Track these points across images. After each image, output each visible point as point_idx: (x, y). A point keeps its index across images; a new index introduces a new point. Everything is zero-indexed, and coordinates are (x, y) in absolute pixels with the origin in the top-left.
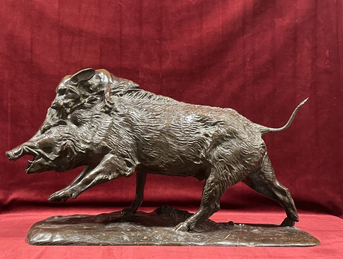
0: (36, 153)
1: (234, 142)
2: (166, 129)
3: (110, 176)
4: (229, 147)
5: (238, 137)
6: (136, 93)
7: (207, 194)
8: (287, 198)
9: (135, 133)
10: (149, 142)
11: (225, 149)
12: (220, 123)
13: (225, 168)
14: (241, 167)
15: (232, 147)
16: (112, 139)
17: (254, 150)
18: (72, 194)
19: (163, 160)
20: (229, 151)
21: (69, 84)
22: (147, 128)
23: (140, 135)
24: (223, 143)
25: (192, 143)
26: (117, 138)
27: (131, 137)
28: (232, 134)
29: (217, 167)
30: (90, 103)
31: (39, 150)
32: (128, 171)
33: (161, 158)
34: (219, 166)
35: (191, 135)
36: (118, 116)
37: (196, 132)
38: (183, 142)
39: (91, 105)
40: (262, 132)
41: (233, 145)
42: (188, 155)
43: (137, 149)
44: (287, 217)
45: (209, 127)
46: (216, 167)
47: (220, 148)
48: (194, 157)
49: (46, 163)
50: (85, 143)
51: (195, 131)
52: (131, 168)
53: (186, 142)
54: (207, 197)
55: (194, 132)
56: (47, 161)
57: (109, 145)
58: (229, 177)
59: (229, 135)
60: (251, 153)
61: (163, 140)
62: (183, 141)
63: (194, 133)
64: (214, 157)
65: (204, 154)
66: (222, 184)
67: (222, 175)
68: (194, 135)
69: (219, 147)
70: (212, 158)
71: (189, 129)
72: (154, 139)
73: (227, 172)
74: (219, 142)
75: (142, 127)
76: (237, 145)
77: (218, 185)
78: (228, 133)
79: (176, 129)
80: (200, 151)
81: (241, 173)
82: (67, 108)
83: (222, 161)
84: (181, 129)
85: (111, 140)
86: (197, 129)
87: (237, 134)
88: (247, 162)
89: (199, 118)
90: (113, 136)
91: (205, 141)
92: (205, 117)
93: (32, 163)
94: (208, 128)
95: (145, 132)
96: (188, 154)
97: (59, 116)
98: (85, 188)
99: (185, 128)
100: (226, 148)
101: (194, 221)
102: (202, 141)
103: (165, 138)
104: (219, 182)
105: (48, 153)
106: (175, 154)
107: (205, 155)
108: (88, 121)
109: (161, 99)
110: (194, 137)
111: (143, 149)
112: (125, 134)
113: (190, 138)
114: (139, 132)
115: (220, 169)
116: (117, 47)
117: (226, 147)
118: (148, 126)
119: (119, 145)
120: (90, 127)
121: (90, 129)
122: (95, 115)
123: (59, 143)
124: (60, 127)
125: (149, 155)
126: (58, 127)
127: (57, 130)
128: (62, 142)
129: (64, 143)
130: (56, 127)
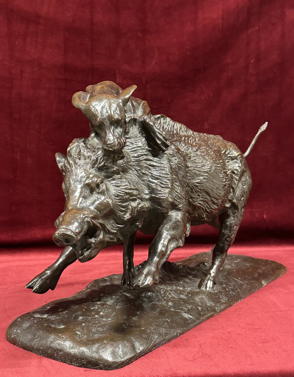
0: (99, 225)
2: (212, 170)
3: (181, 242)
9: (187, 178)
10: (198, 188)
11: (243, 186)
12: (239, 157)
16: (176, 190)
20: (246, 187)
22: (195, 170)
23: (191, 180)
24: (242, 180)
27: (185, 184)
31: (100, 220)
32: (188, 229)
35: (227, 173)
37: (227, 170)
41: (247, 180)
46: (239, 207)
47: (241, 186)
49: (106, 239)
57: (175, 200)
61: (211, 183)
62: (224, 182)
65: (233, 194)
71: (224, 166)
75: (191, 170)
76: (249, 180)
83: (243, 200)
85: (175, 192)
91: (233, 179)
95: (195, 176)
103: (212, 181)
114: (190, 177)
116: (86, 40)
117: (244, 183)
118: (196, 167)
120: (141, 175)
121: (142, 177)
122: (143, 156)
123: (124, 205)
124: (114, 180)
125: (196, 204)
126: (111, 180)
127: (114, 184)
128: (129, 204)
129: (134, 204)
130: (109, 180)
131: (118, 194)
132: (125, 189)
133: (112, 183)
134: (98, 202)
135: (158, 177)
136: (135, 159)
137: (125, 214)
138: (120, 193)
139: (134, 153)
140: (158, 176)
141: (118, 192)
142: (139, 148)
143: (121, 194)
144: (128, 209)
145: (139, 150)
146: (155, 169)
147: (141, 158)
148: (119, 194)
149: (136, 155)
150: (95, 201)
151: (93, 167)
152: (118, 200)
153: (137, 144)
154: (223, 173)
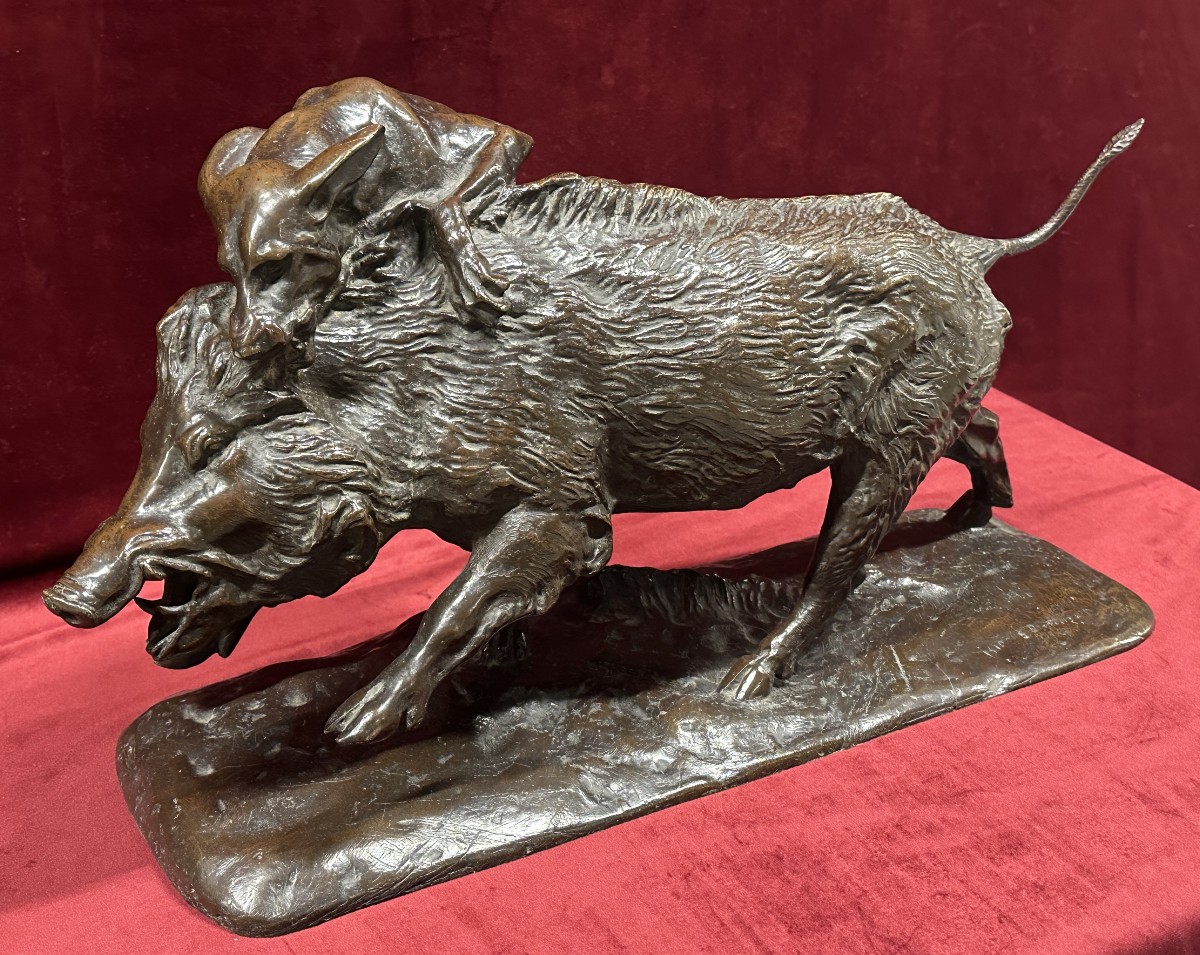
0: (198, 569)
1: (944, 349)
2: (725, 359)
3: (542, 599)
4: (929, 374)
5: (955, 328)
6: (556, 193)
7: (845, 553)
9: (605, 397)
10: (659, 422)
11: (918, 384)
12: (900, 291)
13: (914, 453)
15: (938, 370)
16: (530, 446)
18: (407, 710)
19: (710, 478)
20: (931, 389)
21: (299, 228)
22: (650, 365)
23: (626, 399)
24: (908, 366)
25: (817, 392)
26: (548, 438)
27: (592, 416)
28: (937, 322)
29: (891, 456)
30: (365, 276)
31: (212, 555)
32: (597, 552)
33: (702, 469)
34: (896, 452)
35: (812, 361)
36: (528, 332)
37: (823, 345)
38: (789, 399)
39: (374, 285)
41: (939, 362)
42: (802, 440)
43: (611, 451)
44: (970, 486)
45: (860, 308)
46: (886, 457)
47: (901, 386)
48: (817, 442)
49: (243, 596)
50: (405, 475)
51: (820, 340)
52: (604, 539)
53: (798, 395)
54: (846, 561)
55: (818, 345)
56: (246, 588)
57: (520, 477)
59: (932, 330)
61: (718, 404)
62: (788, 393)
63: (820, 349)
64: (883, 424)
65: (850, 420)
67: (903, 481)
68: (822, 359)
69: (897, 381)
70: (877, 428)
71: (803, 340)
72: (682, 407)
73: (917, 463)
74: (900, 364)
75: (630, 366)
76: (955, 360)
77: (887, 516)
78: (928, 323)
79: (760, 352)
80: (838, 412)
82: (303, 342)
83: (908, 433)
84: (778, 345)
85: (524, 453)
86: (824, 331)
87: (953, 318)
89: (821, 278)
90: (530, 432)
91: (855, 370)
93: (181, 614)
94: (856, 314)
95: (644, 385)
96: (804, 437)
97: (259, 377)
98: (448, 667)
100: (919, 380)
102: (845, 373)
103: (726, 398)
105: (245, 553)
106: (759, 450)
107: (854, 424)
108: (387, 368)
110: (823, 367)
111: (635, 449)
112: (573, 408)
114: (621, 390)
115: (900, 460)
117: (920, 376)
118: (650, 357)
119: (563, 468)
120: (407, 398)
121: (408, 406)
122: (420, 340)
123: (300, 506)
124: (278, 428)
125: (658, 466)
126: (266, 429)
127: (273, 444)
128: (315, 504)
129: (329, 507)
130: (259, 430)
131: (278, 477)
132: (302, 459)
133: (269, 440)
134: (204, 499)
135: (461, 407)
136: (391, 348)
137: (304, 532)
138: (286, 472)
139: (394, 328)
140: (462, 404)
141: (280, 469)
142: (409, 314)
143: (287, 476)
144: (312, 518)
145: (409, 318)
146: (459, 380)
147: (413, 347)
148: (281, 474)
149: (395, 335)
150: (196, 496)
151: (212, 390)
152: (278, 491)
153: (407, 299)
154: (782, 365)
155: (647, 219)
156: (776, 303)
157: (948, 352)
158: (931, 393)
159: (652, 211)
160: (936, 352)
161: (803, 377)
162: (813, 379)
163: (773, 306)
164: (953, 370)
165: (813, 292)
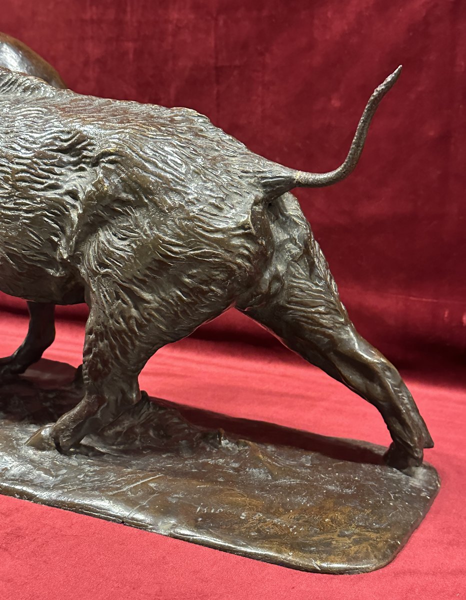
1: (144, 217)
4: (128, 233)
5: (155, 203)
8: (379, 388)
11: (119, 239)
12: (106, 159)
13: (118, 297)
14: (173, 294)
15: (135, 232)
17: (207, 245)
20: (128, 245)
24: (113, 222)
25: (30, 215)
28: (137, 193)
34: (101, 288)
35: (33, 192)
37: (46, 185)
38: (9, 213)
40: (264, 185)
41: (137, 226)
42: (24, 250)
45: (88, 169)
46: (94, 289)
48: (43, 258)
51: (44, 181)
53: (17, 213)
55: (42, 183)
58: (132, 322)
59: (131, 197)
60: (197, 255)
62: (10, 209)
63: (42, 186)
64: (88, 261)
65: (64, 249)
66: (115, 339)
67: (112, 316)
68: (41, 193)
69: (103, 231)
71: (28, 175)
73: (124, 306)
74: (102, 217)
76: (151, 229)
77: (106, 341)
78: (127, 190)
80: (56, 239)
81: (174, 310)
83: (107, 274)
84: (8, 173)
86: (51, 176)
87: (152, 194)
88: (187, 280)
89: (66, 141)
91: (67, 210)
92: (83, 138)
94: (86, 173)
99: (18, 172)
100: (120, 236)
101: (67, 426)
102: (60, 211)
104: (107, 332)
107: (67, 253)
109: (11, 84)
110: (39, 199)
113: (28, 202)
115: (105, 296)
117: (121, 233)
154: (6, 187)
155: (4, 90)
156: (23, 147)
157: (147, 221)
158: (127, 249)
159: (9, 86)
160: (136, 218)
161: (21, 201)
162: (29, 204)
163: (19, 148)
164: (147, 235)
165: (55, 148)
